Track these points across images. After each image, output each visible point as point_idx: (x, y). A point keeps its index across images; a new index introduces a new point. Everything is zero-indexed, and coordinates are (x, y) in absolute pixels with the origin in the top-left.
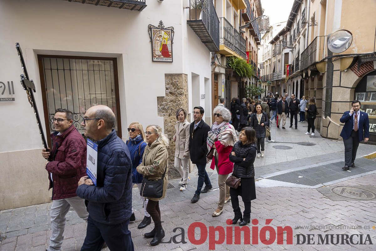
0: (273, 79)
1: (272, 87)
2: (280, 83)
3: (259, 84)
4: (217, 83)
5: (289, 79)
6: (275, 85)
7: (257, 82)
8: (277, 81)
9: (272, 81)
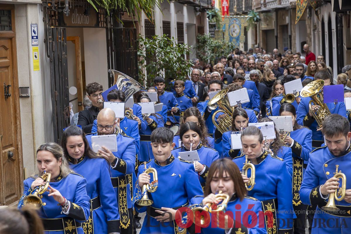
0: (265, 5)
1: (266, 33)
2: (287, 20)
3: (212, 26)
4: (12, 39)
5: (310, 8)
6: (273, 26)
7: (201, 19)
8: (280, 13)
9: (263, 12)
